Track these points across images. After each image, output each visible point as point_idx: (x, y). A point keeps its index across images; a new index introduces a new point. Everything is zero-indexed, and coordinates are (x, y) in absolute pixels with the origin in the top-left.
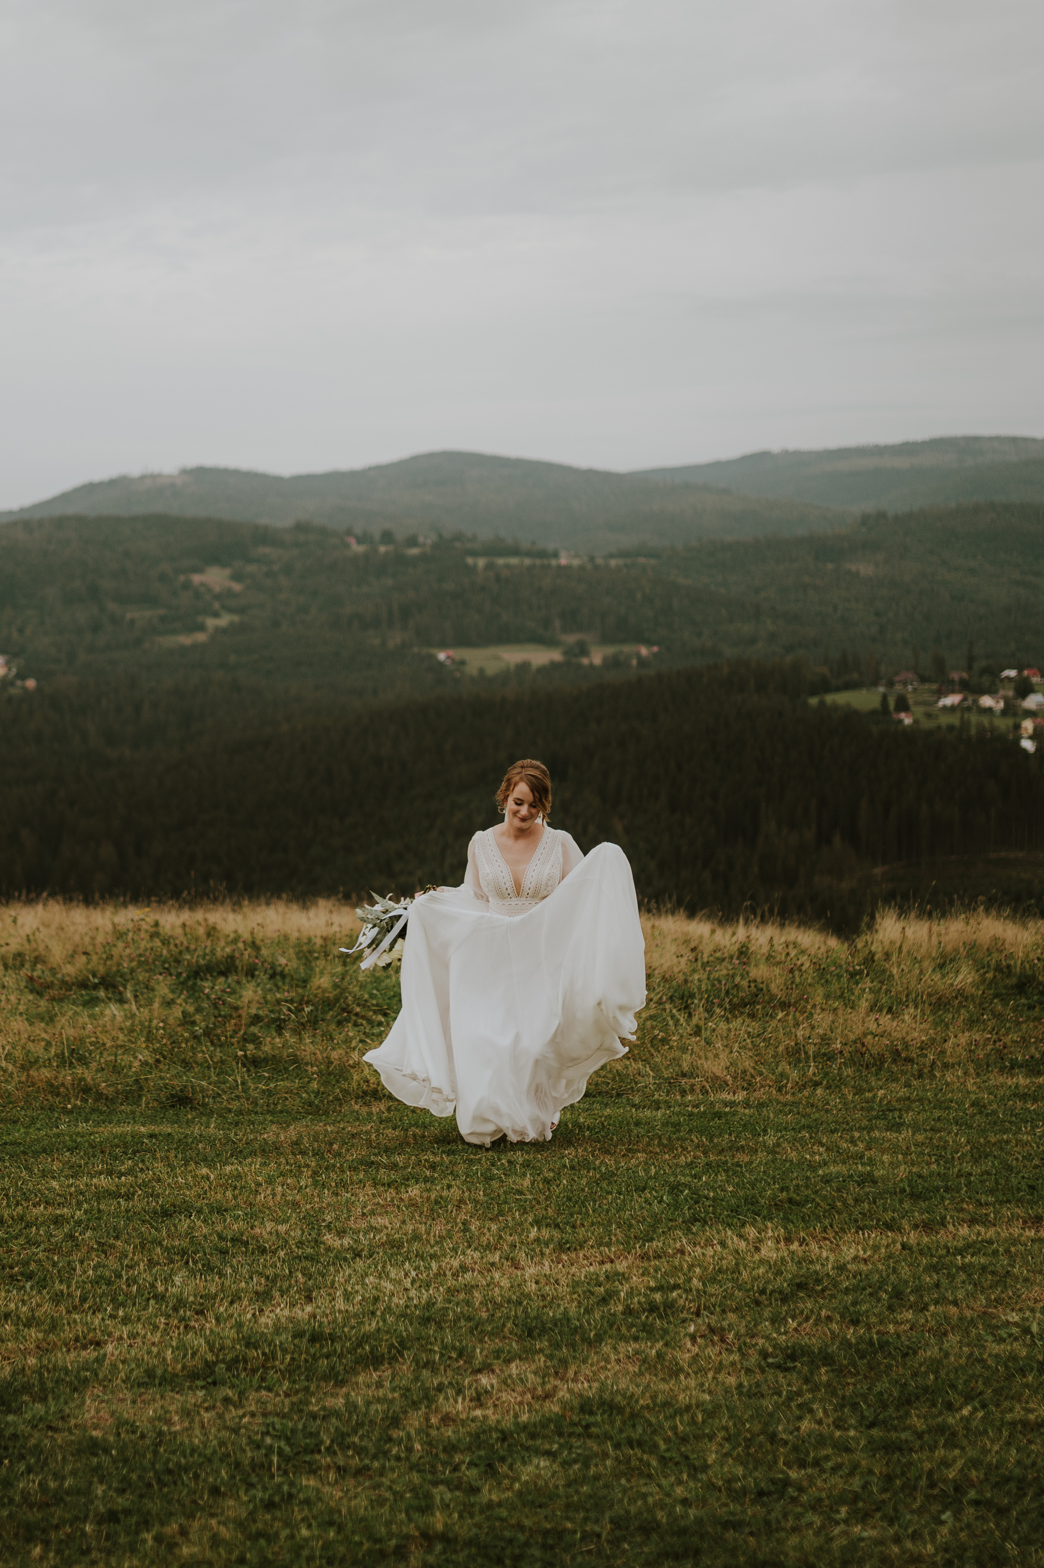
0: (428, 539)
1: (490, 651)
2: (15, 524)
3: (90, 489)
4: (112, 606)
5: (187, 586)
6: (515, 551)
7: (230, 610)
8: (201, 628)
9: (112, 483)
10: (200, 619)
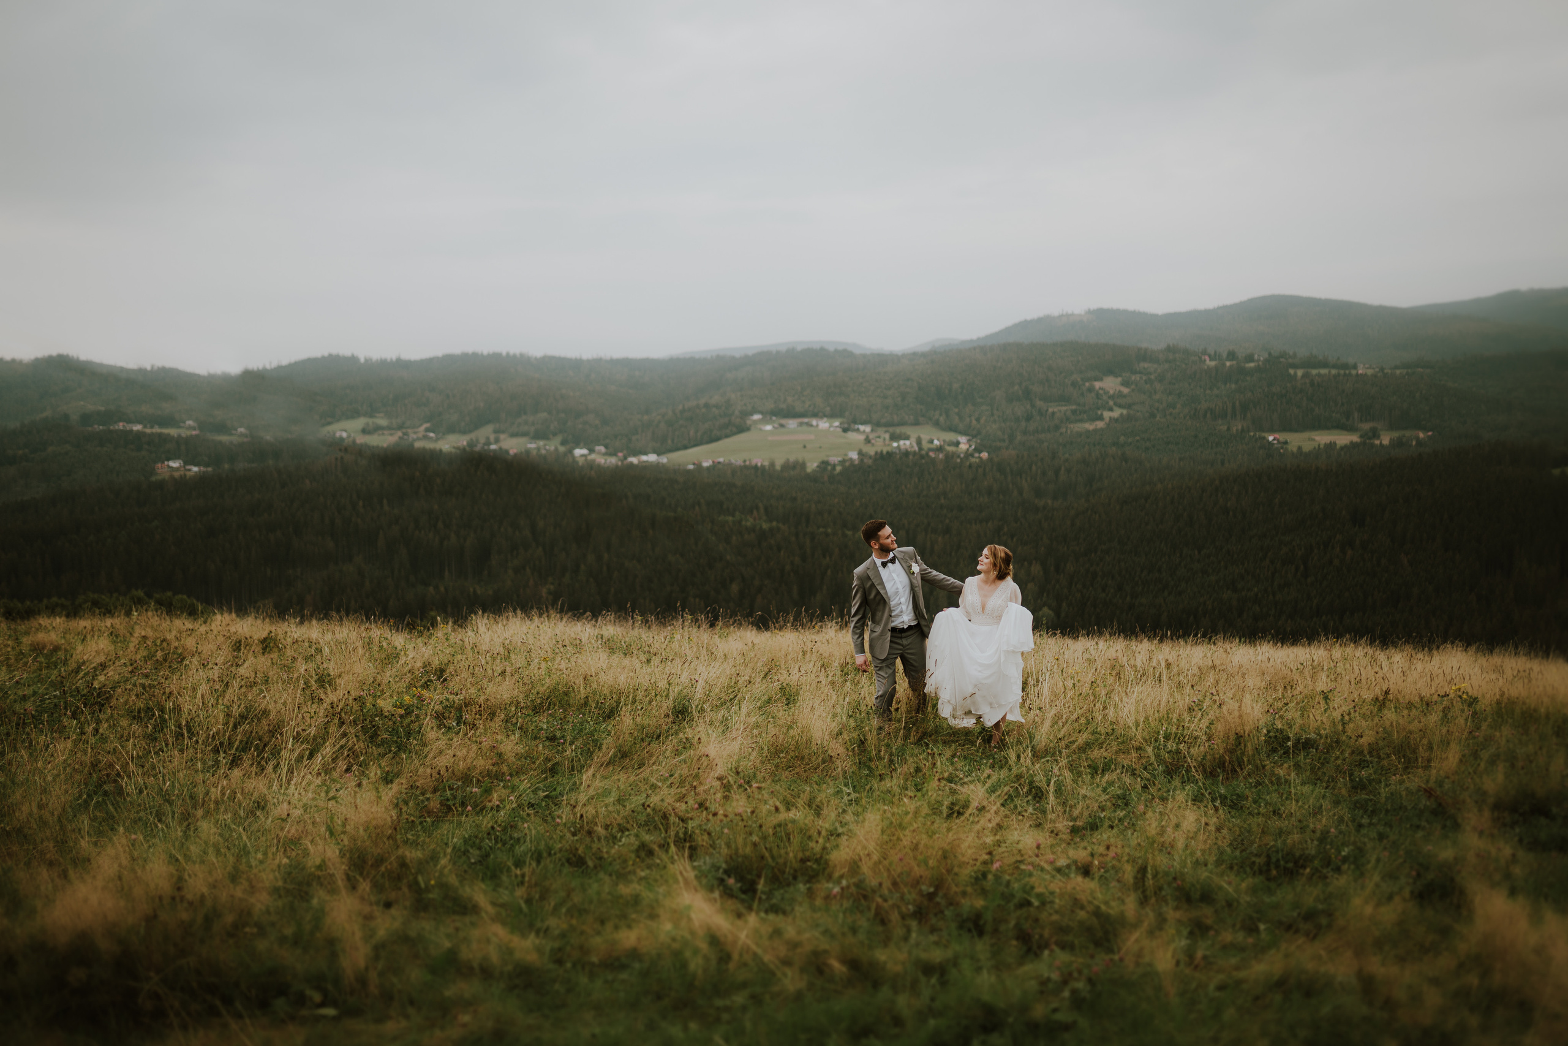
0: (1263, 357)
1: (1306, 435)
2: (975, 349)
3: (1024, 325)
4: (1039, 403)
5: (1091, 390)
6: (1324, 364)
7: (1120, 406)
8: (1101, 418)
9: (1040, 320)
10: (1099, 412)
